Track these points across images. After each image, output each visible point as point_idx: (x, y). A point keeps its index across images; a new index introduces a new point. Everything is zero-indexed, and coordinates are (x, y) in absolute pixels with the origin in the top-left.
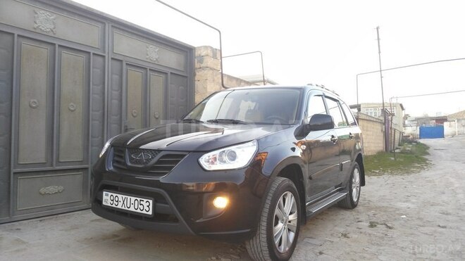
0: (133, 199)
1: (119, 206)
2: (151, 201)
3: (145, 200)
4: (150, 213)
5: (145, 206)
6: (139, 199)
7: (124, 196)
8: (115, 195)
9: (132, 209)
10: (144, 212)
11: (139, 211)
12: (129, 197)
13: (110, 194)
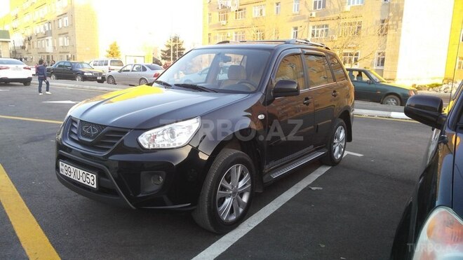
0: (82, 171)
1: (72, 177)
2: (95, 176)
3: (91, 174)
4: (95, 186)
5: (90, 180)
6: (86, 172)
7: (75, 168)
8: (68, 166)
9: (81, 181)
10: (90, 185)
11: (86, 183)
12: (78, 170)
13: (65, 164)
